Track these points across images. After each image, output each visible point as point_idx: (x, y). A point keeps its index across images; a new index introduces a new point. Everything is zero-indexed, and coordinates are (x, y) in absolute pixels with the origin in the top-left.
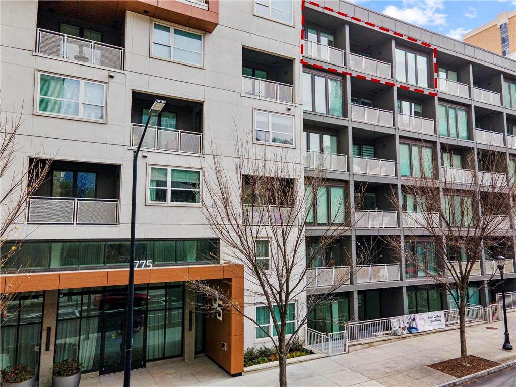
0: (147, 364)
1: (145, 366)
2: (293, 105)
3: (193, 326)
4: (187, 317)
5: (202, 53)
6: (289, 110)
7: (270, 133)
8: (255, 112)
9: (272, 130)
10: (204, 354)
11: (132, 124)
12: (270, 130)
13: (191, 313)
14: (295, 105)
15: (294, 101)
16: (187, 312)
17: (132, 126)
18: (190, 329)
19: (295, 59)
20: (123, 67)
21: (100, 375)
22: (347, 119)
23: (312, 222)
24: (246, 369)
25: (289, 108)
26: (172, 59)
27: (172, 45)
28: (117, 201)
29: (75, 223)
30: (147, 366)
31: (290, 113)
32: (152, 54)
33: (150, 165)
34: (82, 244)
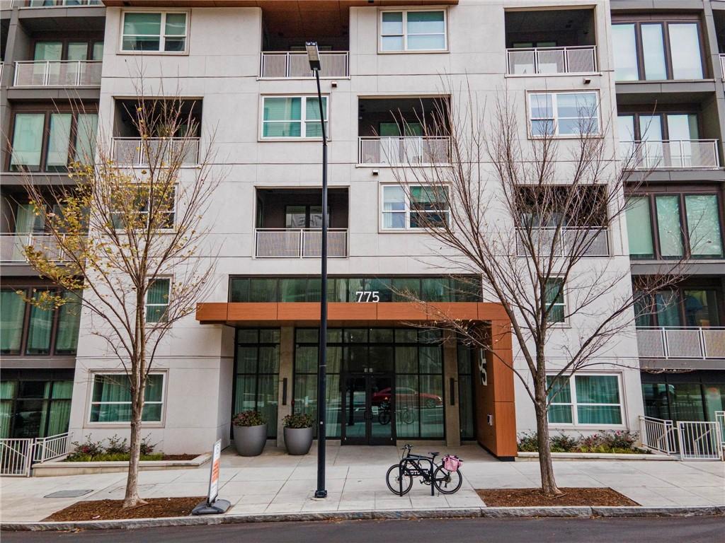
0: (398, 441)
1: (395, 444)
2: (596, 73)
3: (457, 399)
4: (448, 385)
5: (445, 34)
6: (588, 82)
7: (556, 120)
8: (529, 95)
9: (559, 116)
10: (476, 442)
11: (360, 137)
12: (555, 116)
13: (452, 381)
14: (599, 73)
15: (596, 67)
16: (447, 379)
17: (360, 140)
18: (453, 403)
19: (595, 5)
20: (347, 73)
21: (342, 445)
22: (712, 80)
23: (651, 255)
24: (520, 454)
25: (587, 79)
26: (406, 50)
27: (405, 33)
28: (346, 230)
29: (301, 256)
30: (397, 444)
31: (589, 86)
32: (381, 50)
33: (382, 183)
34: (310, 281)
